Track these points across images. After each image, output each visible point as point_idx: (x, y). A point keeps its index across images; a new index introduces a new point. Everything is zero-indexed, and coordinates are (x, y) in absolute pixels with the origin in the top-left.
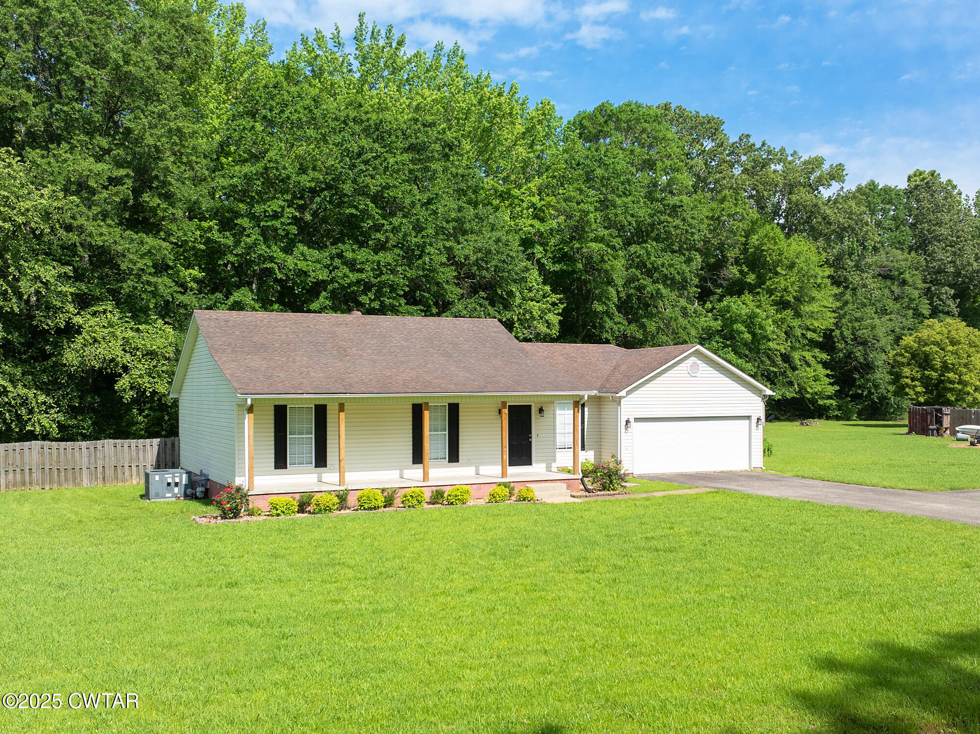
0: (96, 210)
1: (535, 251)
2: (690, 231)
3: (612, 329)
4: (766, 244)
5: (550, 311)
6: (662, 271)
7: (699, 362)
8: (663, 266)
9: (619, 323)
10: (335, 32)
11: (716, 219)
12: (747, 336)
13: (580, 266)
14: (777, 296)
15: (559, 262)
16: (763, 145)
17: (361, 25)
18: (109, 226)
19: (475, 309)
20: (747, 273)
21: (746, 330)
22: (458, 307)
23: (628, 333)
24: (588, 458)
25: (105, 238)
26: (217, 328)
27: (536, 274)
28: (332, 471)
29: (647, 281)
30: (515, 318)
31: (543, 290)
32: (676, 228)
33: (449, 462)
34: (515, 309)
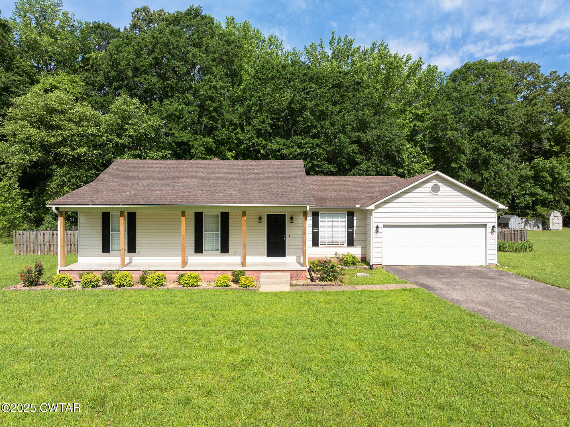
0: (181, 126)
1: (417, 138)
2: (511, 122)
3: (464, 177)
4: (566, 129)
5: (426, 168)
6: (493, 144)
7: (440, 184)
8: (493, 142)
9: (468, 174)
11: (529, 115)
12: (550, 179)
13: (444, 144)
15: (432, 143)
16: (565, 75)
17: (333, 37)
18: (186, 133)
19: (369, 166)
20: (554, 146)
21: (549, 176)
22: (361, 166)
23: (473, 179)
24: (356, 251)
25: (183, 138)
26: (117, 168)
27: (418, 149)
28: (139, 256)
29: (484, 150)
30: (406, 172)
31: (422, 157)
32: (502, 121)
33: (221, 252)
34: (406, 167)
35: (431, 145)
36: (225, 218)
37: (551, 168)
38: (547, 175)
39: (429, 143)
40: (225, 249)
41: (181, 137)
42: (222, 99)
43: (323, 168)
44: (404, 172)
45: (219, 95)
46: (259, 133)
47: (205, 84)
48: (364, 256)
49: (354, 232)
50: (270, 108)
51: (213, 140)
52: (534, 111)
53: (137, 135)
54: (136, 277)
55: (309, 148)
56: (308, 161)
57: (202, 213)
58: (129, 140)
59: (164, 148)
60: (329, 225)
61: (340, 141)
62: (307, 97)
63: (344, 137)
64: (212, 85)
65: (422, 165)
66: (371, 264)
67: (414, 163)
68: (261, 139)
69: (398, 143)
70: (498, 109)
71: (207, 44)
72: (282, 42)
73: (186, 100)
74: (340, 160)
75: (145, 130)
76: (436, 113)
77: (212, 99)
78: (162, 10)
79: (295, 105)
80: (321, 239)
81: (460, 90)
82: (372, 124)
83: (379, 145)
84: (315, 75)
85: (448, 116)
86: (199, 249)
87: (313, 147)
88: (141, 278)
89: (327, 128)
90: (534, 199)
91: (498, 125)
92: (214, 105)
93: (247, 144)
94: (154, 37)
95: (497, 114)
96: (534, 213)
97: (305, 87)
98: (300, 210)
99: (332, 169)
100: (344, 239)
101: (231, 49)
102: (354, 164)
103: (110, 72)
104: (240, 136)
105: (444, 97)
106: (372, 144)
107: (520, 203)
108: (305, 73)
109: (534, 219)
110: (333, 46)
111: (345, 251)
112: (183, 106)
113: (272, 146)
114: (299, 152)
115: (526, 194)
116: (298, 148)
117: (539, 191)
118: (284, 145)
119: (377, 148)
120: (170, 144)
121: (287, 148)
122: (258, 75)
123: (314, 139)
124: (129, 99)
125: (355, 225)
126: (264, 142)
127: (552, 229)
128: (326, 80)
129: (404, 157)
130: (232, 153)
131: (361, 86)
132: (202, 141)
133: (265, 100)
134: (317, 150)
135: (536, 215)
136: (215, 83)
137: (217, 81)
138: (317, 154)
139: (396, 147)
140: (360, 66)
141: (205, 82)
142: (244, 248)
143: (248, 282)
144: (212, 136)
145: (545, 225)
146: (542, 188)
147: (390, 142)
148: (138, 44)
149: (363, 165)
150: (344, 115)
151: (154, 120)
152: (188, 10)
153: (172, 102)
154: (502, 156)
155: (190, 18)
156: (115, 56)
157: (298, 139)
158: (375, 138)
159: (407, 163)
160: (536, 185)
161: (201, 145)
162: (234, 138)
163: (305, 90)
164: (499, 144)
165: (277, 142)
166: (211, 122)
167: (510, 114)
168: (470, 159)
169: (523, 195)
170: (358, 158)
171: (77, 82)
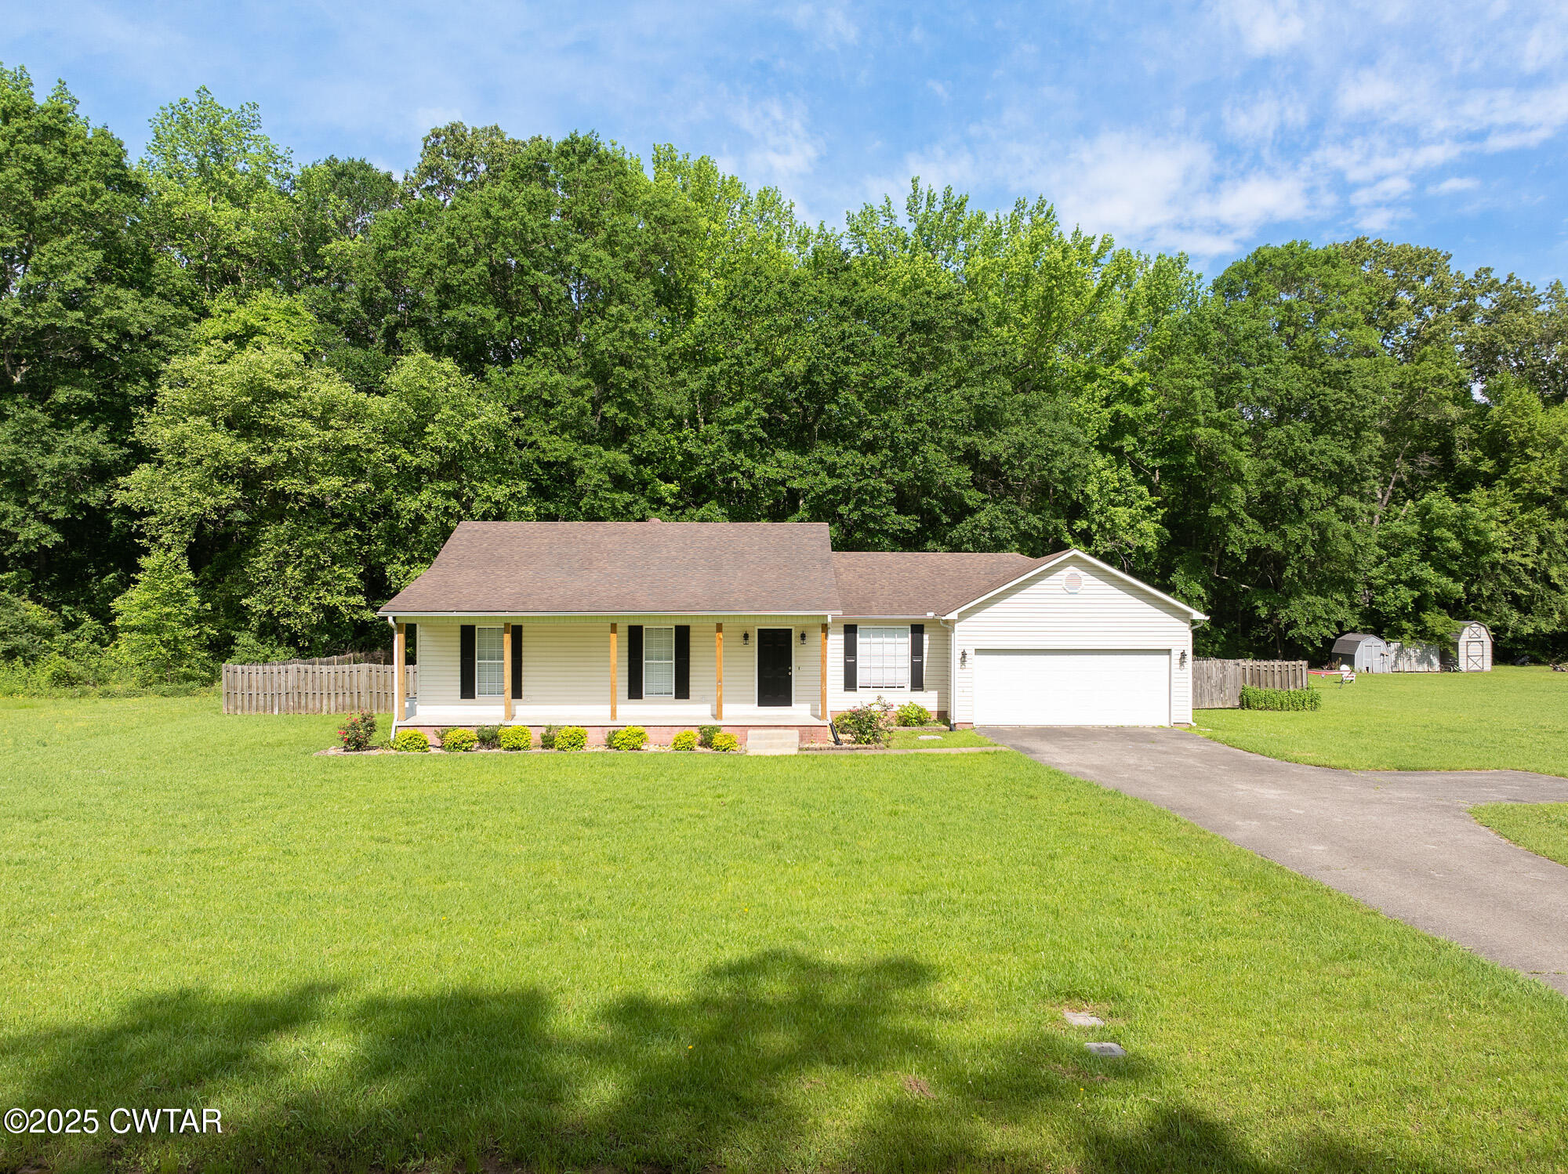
0: (554, 424)
1: (1124, 443)
2: (1357, 404)
3: (1241, 539)
4: (1508, 417)
6: (1310, 460)
7: (1081, 573)
8: (1311, 453)
10: (885, 204)
14: (1524, 489)
15: (1161, 456)
17: (915, 192)
18: (565, 440)
19: (997, 517)
20: (1481, 459)
21: (1454, 536)
22: (977, 516)
23: (1263, 544)
24: (928, 701)
25: (558, 453)
26: (467, 540)
27: (1127, 472)
28: (527, 703)
29: (1289, 474)
30: (1094, 527)
31: (1136, 491)
32: (1338, 401)
33: (676, 698)
34: (1096, 516)
35: (1158, 462)
36: (682, 635)
37: (1461, 519)
38: (1449, 534)
39: (1154, 457)
40: (682, 690)
41: (556, 450)
42: (650, 362)
43: (886, 523)
44: (1089, 528)
45: (643, 353)
46: (737, 443)
47: (611, 325)
48: (943, 709)
49: (925, 664)
50: (763, 382)
51: (626, 457)
52: (1418, 377)
53: (454, 448)
54: (536, 736)
55: (854, 475)
56: (851, 506)
57: (641, 627)
58: (432, 457)
59: (513, 475)
60: (877, 649)
61: (925, 458)
62: (848, 357)
63: (936, 450)
64: (627, 328)
65: (1134, 512)
66: (952, 722)
67: (1114, 506)
68: (741, 455)
69: (1068, 463)
70: (1328, 372)
71: (612, 227)
72: (791, 206)
73: (564, 360)
74: (929, 503)
75: (472, 434)
76: (1171, 382)
77: (625, 361)
78: (496, 128)
79: (820, 374)
80: (861, 677)
81: (1229, 326)
82: (1007, 415)
83: (1023, 469)
84: (867, 303)
85: (1197, 393)
86: (635, 691)
87: (862, 473)
88: (543, 737)
89: (897, 430)
90: (1417, 594)
91: (1325, 410)
92: (630, 375)
93: (708, 465)
94: (488, 215)
95: (1325, 384)
96: (1419, 628)
97: (843, 332)
98: (815, 621)
99: (907, 526)
100: (905, 676)
101: (671, 239)
102: (960, 512)
103: (378, 289)
104: (690, 446)
105: (1191, 342)
106: (1005, 463)
107: (1384, 604)
108: (846, 297)
109: (1420, 644)
110: (916, 212)
111: (904, 699)
112: (558, 376)
113: (766, 472)
114: (829, 486)
115: (1399, 581)
116: (828, 474)
117: (1428, 573)
118: (795, 468)
119: (1018, 472)
120: (527, 467)
121: (801, 476)
122: (733, 303)
123: (864, 454)
124: (433, 363)
125: (926, 651)
126: (748, 463)
127: (1464, 669)
128: (894, 315)
129: (1090, 493)
130: (671, 486)
131: (977, 326)
132: (603, 460)
133: (750, 364)
134: (872, 482)
135: (1424, 634)
136: (633, 325)
137: (638, 319)
138: (872, 492)
139: (1062, 472)
140: (984, 268)
141: (610, 321)
142: (720, 688)
143: (727, 742)
144: (625, 446)
145: (1448, 660)
146: (1440, 567)
147: (1046, 459)
148: (451, 232)
149: (982, 514)
150: (935, 397)
151: (493, 413)
152: (566, 143)
153: (530, 367)
154: (1336, 489)
155: (572, 164)
156: (391, 254)
157: (826, 451)
158: (1012, 450)
159: (1096, 506)
160: (1423, 559)
161: (602, 469)
162: (677, 450)
163: (843, 340)
164: (1324, 459)
165: (779, 462)
166: (623, 415)
167: (1356, 384)
168: (1257, 494)
169: (1393, 583)
170: (970, 498)
171: (298, 313)
